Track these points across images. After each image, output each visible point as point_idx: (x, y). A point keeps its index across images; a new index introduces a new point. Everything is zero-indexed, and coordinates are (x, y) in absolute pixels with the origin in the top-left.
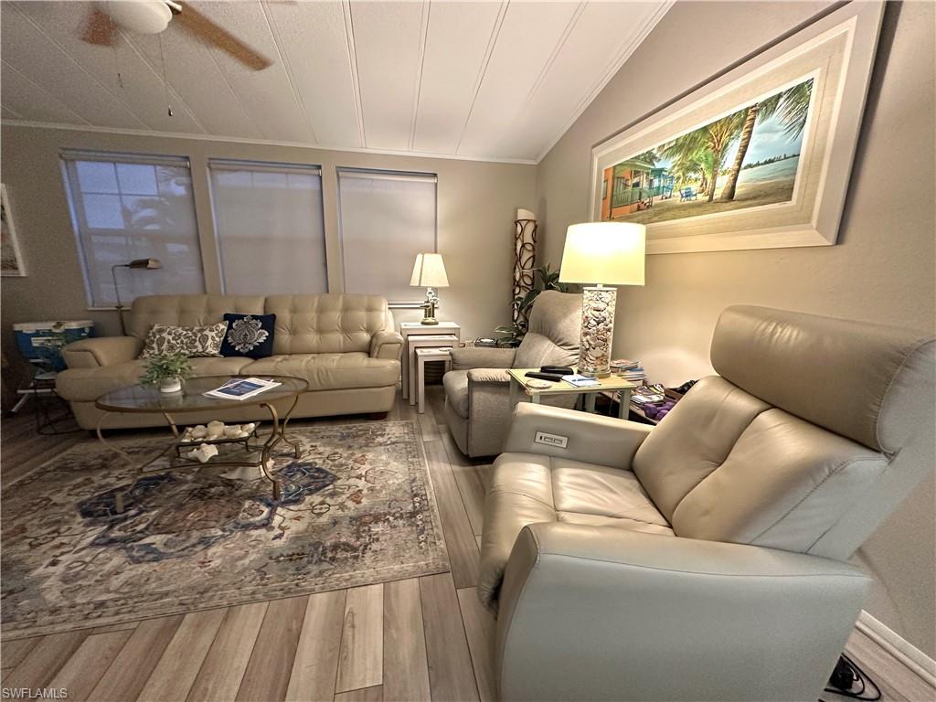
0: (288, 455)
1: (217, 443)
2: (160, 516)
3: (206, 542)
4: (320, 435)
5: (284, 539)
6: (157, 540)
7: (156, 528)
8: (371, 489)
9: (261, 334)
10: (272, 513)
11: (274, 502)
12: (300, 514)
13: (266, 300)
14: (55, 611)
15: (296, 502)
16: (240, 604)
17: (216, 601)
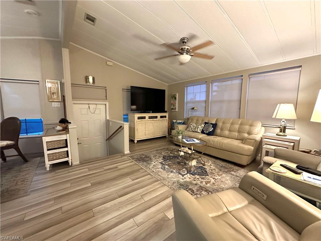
0: (202, 164)
1: (184, 152)
2: (170, 163)
3: (172, 172)
4: (216, 163)
5: (183, 180)
6: (167, 167)
7: (169, 165)
8: (213, 183)
9: (212, 129)
10: (186, 174)
11: (189, 172)
12: (191, 177)
13: (217, 119)
14: (150, 169)
15: (193, 175)
16: (166, 185)
17: (164, 182)
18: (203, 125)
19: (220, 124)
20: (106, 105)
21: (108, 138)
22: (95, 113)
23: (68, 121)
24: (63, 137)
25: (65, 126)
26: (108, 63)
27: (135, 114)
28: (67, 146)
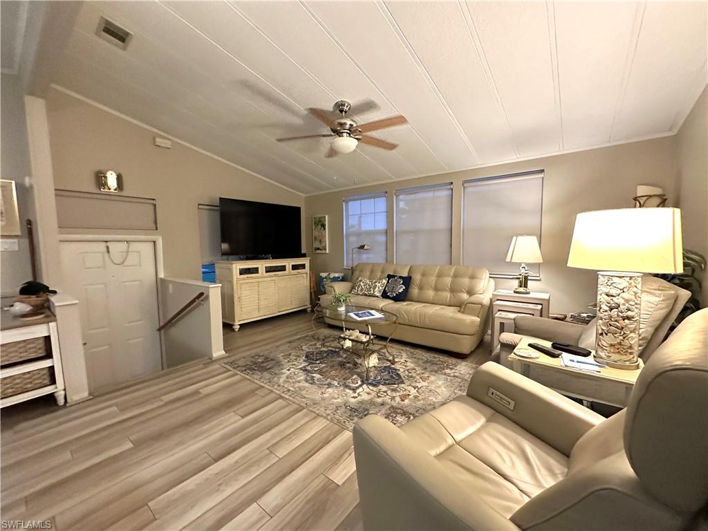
0: (390, 361)
1: (352, 340)
2: (324, 368)
3: (330, 385)
4: (415, 356)
5: (356, 399)
6: (317, 376)
7: (321, 372)
8: (416, 397)
9: (401, 287)
10: (361, 386)
11: (365, 380)
12: (371, 392)
13: (411, 268)
14: (279, 386)
15: (374, 385)
16: (322, 416)
17: (315, 410)
18: (385, 281)
19: (417, 278)
20: (154, 242)
21: (162, 324)
22: (126, 263)
23: (48, 288)
24: (39, 331)
25: (39, 302)
26: (159, 141)
27: (232, 264)
28: (49, 355)
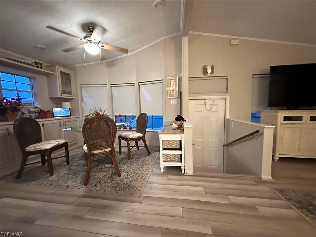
20: (225, 99)
21: (225, 144)
22: (211, 110)
23: (183, 118)
24: (178, 137)
25: (180, 124)
26: (233, 42)
27: (278, 112)
28: (180, 149)
